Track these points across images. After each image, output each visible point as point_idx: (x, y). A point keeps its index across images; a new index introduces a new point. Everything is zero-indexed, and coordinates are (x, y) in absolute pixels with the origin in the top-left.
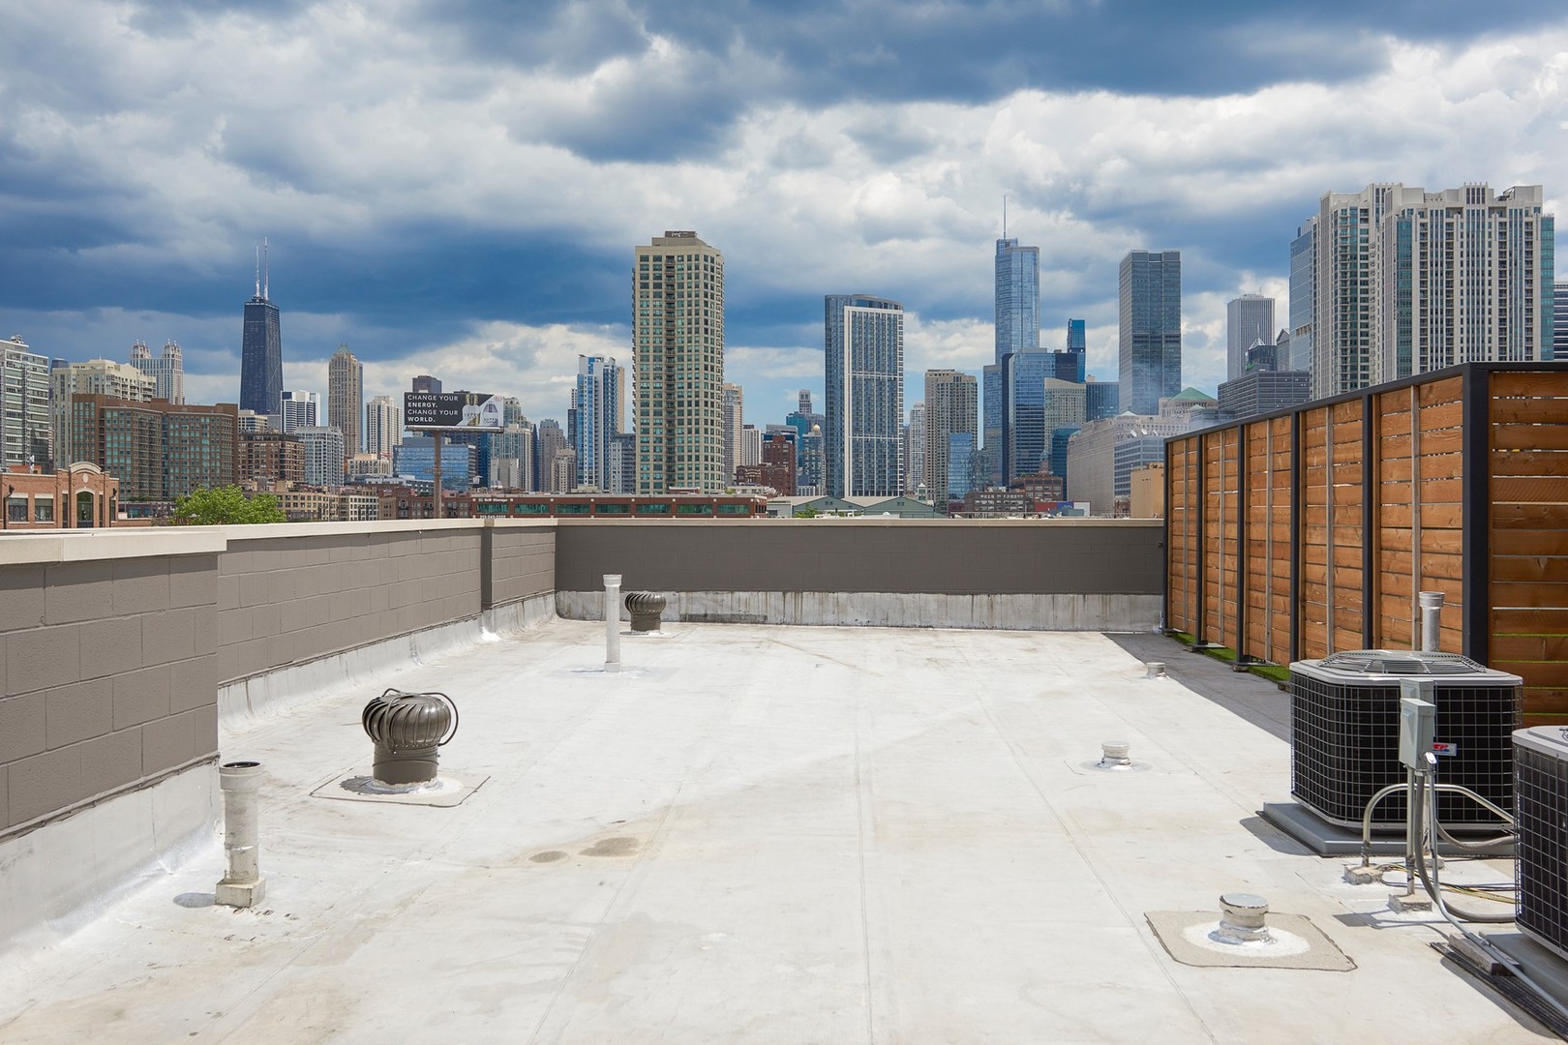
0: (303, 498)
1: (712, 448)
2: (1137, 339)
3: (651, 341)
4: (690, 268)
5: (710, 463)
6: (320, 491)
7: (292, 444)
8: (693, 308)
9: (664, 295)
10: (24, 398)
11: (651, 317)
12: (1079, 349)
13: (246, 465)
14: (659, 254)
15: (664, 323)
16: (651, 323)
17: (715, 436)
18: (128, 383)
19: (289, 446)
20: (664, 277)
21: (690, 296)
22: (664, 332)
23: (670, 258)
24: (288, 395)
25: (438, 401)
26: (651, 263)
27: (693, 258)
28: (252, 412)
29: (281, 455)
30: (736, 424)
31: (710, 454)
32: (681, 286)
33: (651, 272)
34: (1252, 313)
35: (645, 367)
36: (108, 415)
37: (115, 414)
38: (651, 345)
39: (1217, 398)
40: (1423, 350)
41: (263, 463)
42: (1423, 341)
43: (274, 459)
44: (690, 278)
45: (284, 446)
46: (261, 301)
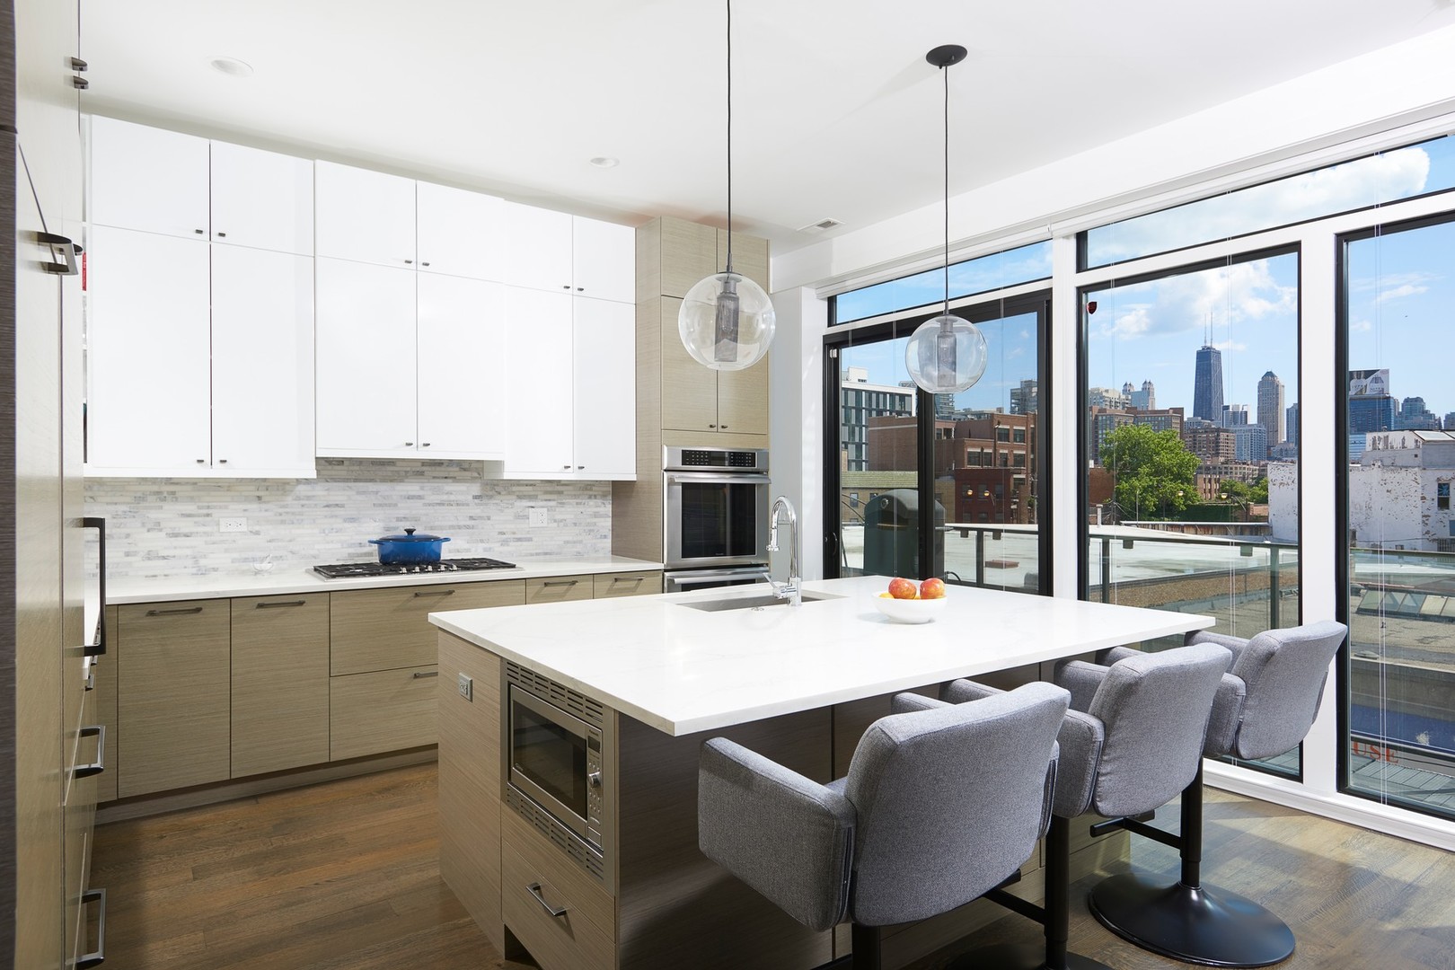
0: (1231, 468)
6: (1244, 464)
7: (1225, 434)
18: (1113, 400)
19: (1223, 435)
24: (1227, 407)
28: (1200, 418)
29: (1217, 442)
36: (1100, 418)
37: (1104, 418)
41: (1204, 447)
43: (1212, 445)
45: (1218, 435)
46: (1208, 348)
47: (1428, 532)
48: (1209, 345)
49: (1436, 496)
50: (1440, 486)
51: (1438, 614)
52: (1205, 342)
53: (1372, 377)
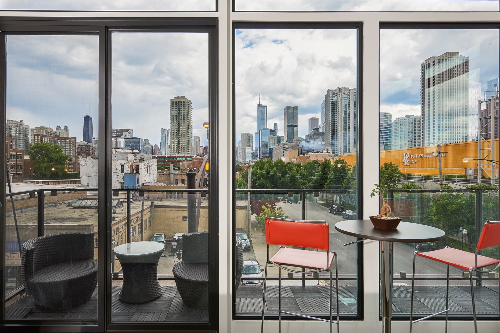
1: (188, 147)
2: (288, 126)
3: (174, 121)
4: (183, 104)
5: (188, 150)
8: (184, 114)
9: (177, 111)
10: (23, 135)
11: (174, 116)
12: (276, 129)
13: (80, 153)
14: (176, 101)
15: (177, 117)
16: (174, 117)
17: (189, 144)
18: (50, 132)
19: (91, 148)
20: (177, 106)
21: (183, 111)
22: (177, 119)
23: (179, 102)
24: (94, 138)
25: (116, 131)
26: (174, 103)
27: (184, 102)
28: (85, 142)
29: (89, 150)
30: (199, 146)
31: (188, 148)
32: (181, 108)
33: (174, 105)
34: (313, 121)
35: (173, 128)
36: (43, 139)
37: (45, 139)
38: (174, 122)
39: (305, 139)
40: (349, 124)
41: (84, 152)
42: (349, 122)
43: (87, 151)
44: (183, 107)
45: (89, 148)
46: (88, 116)
47: (118, 180)
48: (88, 115)
49: (120, 169)
50: (121, 166)
51: (94, 206)
52: (87, 114)
53: (128, 132)
